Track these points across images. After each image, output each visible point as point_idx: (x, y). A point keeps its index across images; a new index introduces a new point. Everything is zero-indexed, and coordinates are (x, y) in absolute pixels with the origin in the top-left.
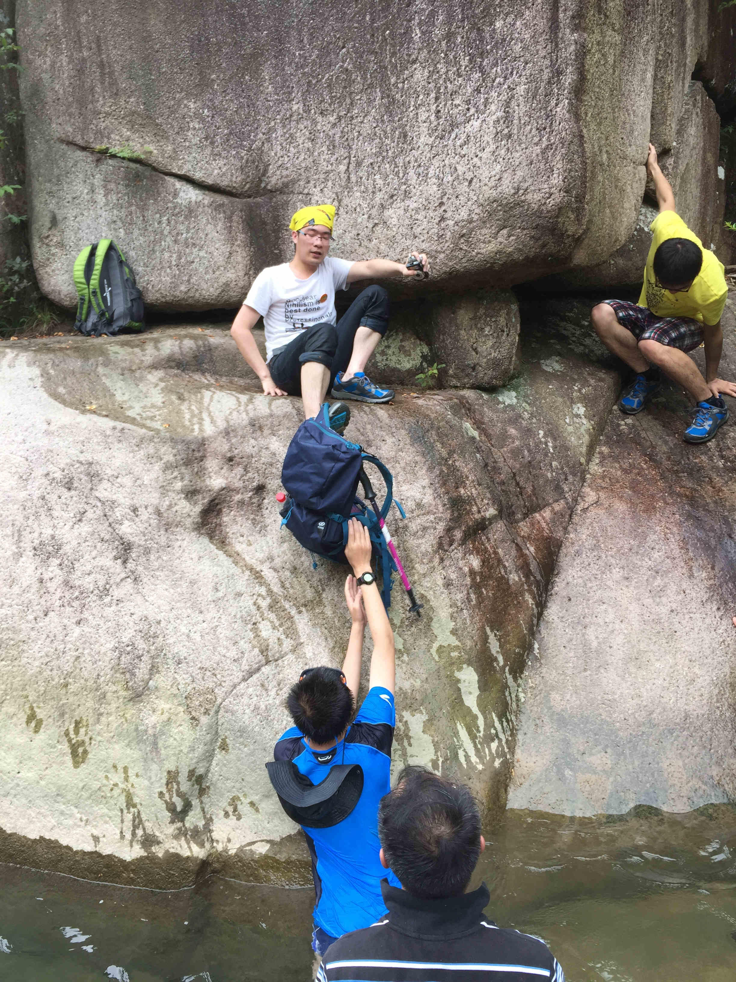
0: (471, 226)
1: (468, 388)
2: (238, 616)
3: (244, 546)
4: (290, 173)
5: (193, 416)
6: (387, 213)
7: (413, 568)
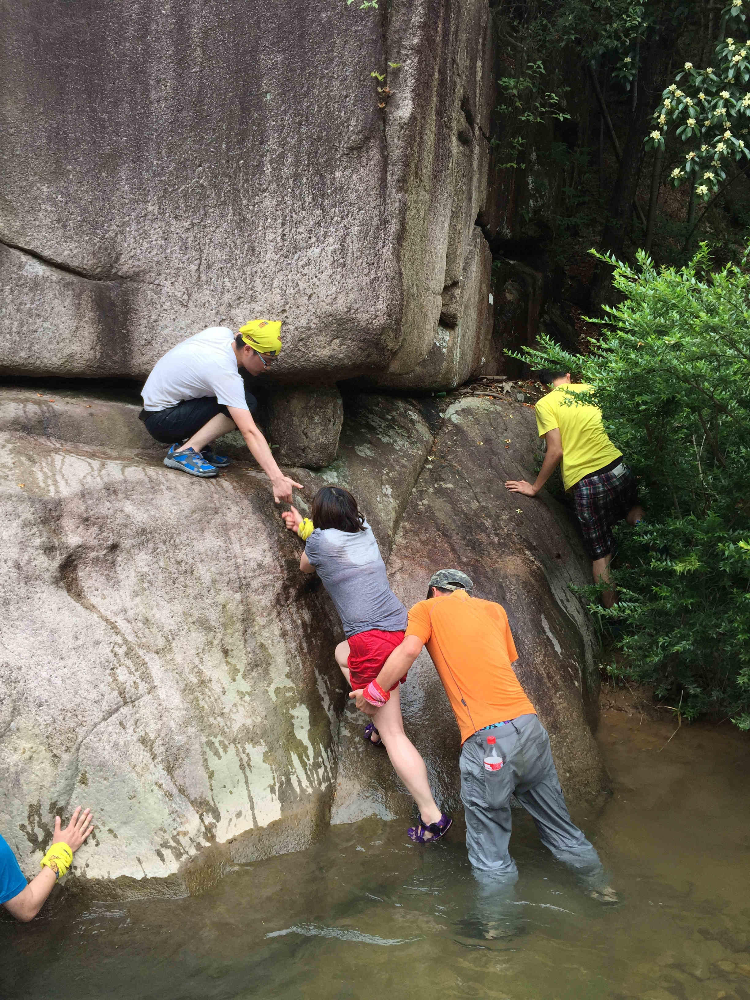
0: (309, 332)
1: (298, 467)
2: (98, 662)
3: (99, 599)
4: (142, 264)
5: (46, 477)
6: (233, 312)
7: (254, 620)
